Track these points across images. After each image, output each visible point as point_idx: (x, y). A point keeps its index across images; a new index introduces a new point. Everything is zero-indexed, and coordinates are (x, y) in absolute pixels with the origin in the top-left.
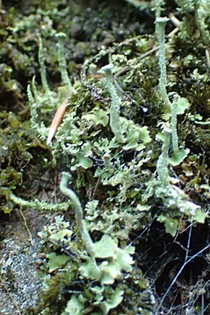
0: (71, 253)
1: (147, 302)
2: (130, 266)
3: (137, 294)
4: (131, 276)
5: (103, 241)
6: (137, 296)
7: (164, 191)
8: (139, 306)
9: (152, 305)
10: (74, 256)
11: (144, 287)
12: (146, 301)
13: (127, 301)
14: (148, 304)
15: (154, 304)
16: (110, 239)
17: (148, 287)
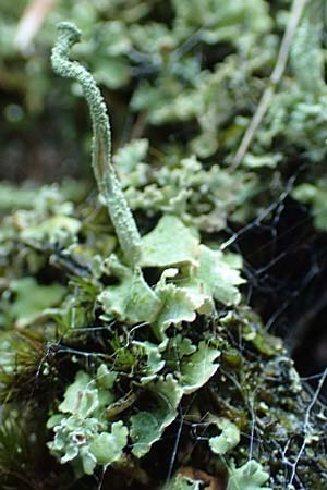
0: (77, 266)
1: (281, 388)
2: (236, 290)
3: (252, 365)
4: (236, 317)
5: (161, 231)
6: (253, 371)
7: (315, 109)
8: (259, 398)
9: (294, 395)
10: (84, 273)
11: (270, 352)
12: (276, 384)
13: (229, 382)
14: (282, 395)
15: (299, 393)
16: (180, 225)
17: (280, 351)
